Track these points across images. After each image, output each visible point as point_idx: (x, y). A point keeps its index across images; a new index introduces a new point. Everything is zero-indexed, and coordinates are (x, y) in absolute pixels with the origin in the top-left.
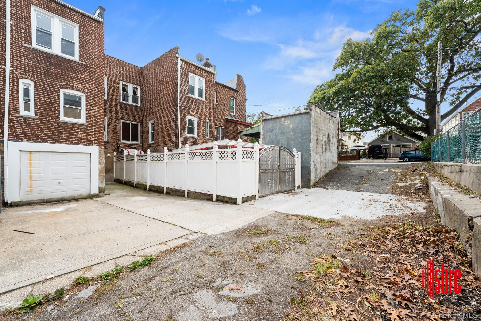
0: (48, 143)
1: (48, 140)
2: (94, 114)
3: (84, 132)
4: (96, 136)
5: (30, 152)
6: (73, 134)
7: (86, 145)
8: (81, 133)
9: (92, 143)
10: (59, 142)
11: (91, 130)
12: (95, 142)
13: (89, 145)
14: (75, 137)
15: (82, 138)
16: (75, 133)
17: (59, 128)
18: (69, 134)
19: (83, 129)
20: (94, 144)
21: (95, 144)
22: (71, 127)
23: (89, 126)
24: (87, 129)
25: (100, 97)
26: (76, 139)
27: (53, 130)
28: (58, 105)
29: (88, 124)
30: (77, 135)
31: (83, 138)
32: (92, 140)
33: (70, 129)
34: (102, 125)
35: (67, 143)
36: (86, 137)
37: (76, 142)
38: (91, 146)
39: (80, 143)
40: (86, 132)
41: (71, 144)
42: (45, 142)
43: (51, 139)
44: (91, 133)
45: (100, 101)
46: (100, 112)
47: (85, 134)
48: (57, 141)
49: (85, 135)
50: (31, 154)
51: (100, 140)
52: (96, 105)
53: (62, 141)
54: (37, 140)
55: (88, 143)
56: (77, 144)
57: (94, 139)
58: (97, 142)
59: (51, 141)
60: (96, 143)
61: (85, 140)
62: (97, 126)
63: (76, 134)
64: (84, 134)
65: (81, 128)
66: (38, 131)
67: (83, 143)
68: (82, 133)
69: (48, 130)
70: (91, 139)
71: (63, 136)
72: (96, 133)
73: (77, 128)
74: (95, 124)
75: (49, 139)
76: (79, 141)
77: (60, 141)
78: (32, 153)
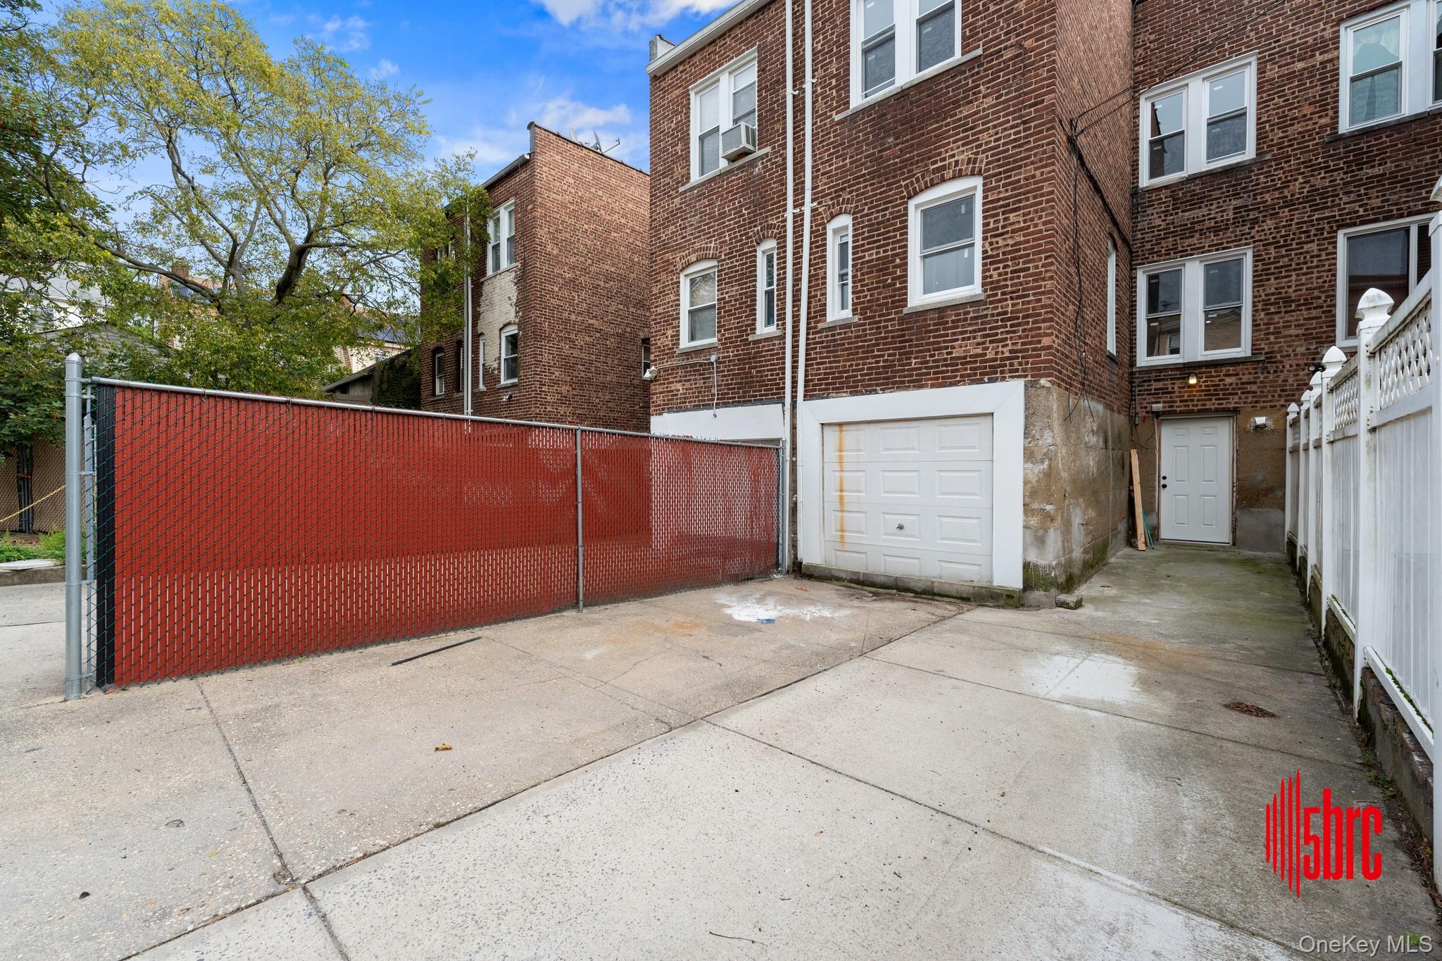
0: (875, 392)
1: (877, 385)
2: (1011, 242)
3: (975, 331)
4: (1020, 337)
5: (840, 425)
6: (940, 349)
7: (981, 381)
8: (963, 339)
9: (1002, 372)
10: (901, 386)
11: (999, 314)
12: (1012, 365)
13: (991, 381)
14: (945, 360)
15: (965, 357)
16: (945, 342)
17: (904, 336)
18: (929, 350)
19: (972, 319)
20: (1010, 371)
21: (1015, 374)
22: (935, 325)
23: (991, 303)
24: (986, 316)
25: (1035, 155)
26: (947, 366)
27: (889, 349)
28: (901, 259)
29: (989, 296)
30: (953, 347)
31: (971, 356)
32: (1002, 359)
33: (931, 331)
34: (1044, 280)
35: (921, 387)
36: (979, 351)
37: (949, 378)
38: (999, 385)
39: (962, 376)
40: (980, 330)
41: (933, 386)
42: (870, 392)
43: (884, 379)
44: (997, 328)
45: (1038, 173)
46: (1036, 225)
47: (979, 340)
48: (895, 383)
49: (978, 344)
50: (844, 433)
51: (1034, 349)
52: (1020, 201)
53: (909, 382)
54: (855, 389)
55: (987, 374)
56: (951, 385)
57: (1011, 351)
58: (1020, 364)
59: (882, 384)
60: (1016, 366)
61: (975, 362)
62: (1024, 290)
63: (947, 348)
64: (974, 338)
65: (965, 320)
66: (858, 359)
67: (969, 375)
68: (969, 339)
69: (878, 350)
70: (997, 353)
71: (914, 361)
72: (1019, 325)
73: (953, 321)
74: (1015, 285)
75: (880, 379)
76: (957, 370)
77: (903, 382)
78: (845, 428)
